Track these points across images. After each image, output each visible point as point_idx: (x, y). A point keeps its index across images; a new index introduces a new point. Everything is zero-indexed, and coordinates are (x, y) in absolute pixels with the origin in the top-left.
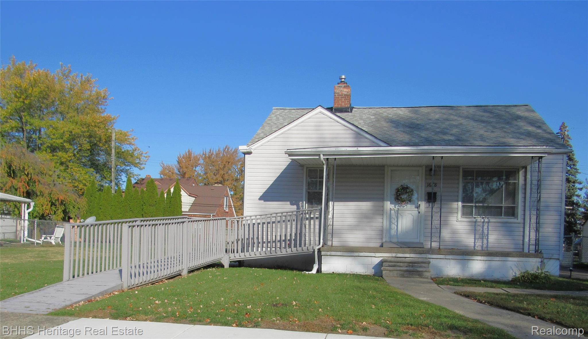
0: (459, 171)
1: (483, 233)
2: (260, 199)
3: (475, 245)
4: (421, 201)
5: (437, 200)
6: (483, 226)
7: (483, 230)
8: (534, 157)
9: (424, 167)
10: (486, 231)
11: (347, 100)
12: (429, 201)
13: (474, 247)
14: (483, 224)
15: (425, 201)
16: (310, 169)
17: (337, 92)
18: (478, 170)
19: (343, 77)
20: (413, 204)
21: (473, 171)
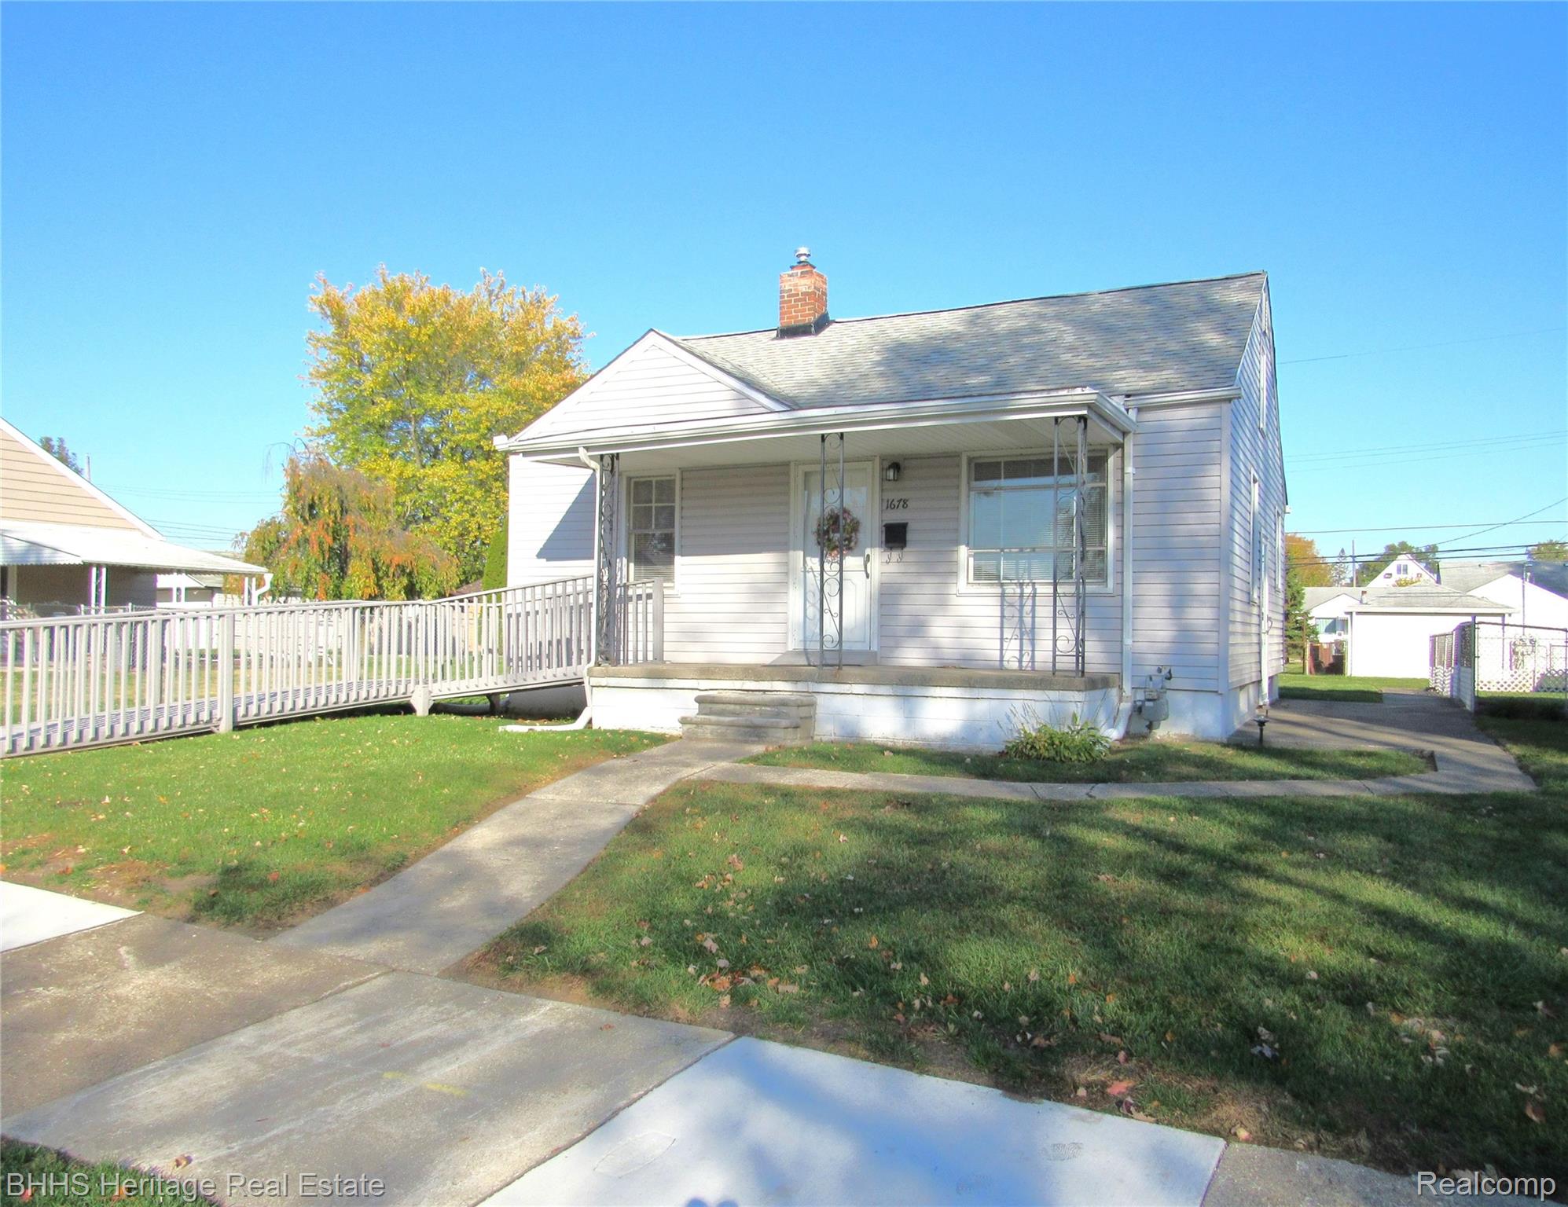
0: (958, 466)
1: (1021, 625)
2: (539, 556)
3: (1002, 656)
4: (872, 546)
5: (908, 544)
6: (1022, 606)
7: (1021, 617)
8: (1059, 420)
9: (877, 460)
10: (1030, 619)
11: (808, 304)
12: (890, 545)
13: (1001, 660)
14: (1021, 601)
15: (880, 547)
16: (637, 480)
17: (787, 288)
18: (1009, 459)
19: (803, 250)
20: (860, 555)
21: (999, 463)
